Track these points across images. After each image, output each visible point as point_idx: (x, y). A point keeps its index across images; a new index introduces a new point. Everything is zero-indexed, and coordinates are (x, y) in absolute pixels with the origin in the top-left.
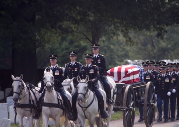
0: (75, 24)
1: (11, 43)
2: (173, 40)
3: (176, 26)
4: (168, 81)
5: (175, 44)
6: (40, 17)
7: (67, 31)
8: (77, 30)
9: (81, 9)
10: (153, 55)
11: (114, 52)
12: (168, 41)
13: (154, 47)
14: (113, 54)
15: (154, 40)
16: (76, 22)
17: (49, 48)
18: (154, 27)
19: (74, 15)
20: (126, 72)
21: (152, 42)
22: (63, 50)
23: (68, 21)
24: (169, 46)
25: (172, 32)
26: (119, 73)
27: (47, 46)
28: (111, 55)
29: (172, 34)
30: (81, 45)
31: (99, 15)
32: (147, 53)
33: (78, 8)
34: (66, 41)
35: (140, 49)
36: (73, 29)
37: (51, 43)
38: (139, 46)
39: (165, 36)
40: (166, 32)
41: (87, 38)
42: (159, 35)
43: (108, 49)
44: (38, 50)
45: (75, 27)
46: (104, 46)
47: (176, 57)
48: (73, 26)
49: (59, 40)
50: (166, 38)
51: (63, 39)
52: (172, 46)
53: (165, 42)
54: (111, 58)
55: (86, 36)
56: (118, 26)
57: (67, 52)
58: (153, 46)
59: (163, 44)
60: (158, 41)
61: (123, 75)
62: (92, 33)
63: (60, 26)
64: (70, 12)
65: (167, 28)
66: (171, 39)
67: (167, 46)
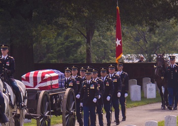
0: (70, 20)
1: (9, 39)
2: (164, 35)
3: (167, 21)
4: (93, 88)
5: (166, 39)
6: (37, 14)
7: (62, 27)
8: (72, 26)
9: (76, 6)
10: (145, 50)
11: (107, 47)
12: (159, 36)
13: (146, 42)
14: (106, 48)
15: (146, 35)
16: (71, 18)
17: (45, 43)
18: (146, 22)
19: (69, 12)
20: (43, 77)
21: (145, 37)
22: (58, 45)
23: (64, 17)
24: (161, 41)
25: (163, 27)
26: (35, 78)
27: (43, 41)
28: (105, 50)
29: (164, 29)
30: (75, 41)
31: (93, 11)
32: (139, 47)
33: (73, 5)
34: (62, 36)
35: (133, 44)
36: (69, 25)
37: (47, 39)
38: (132, 40)
39: (157, 31)
40: (158, 27)
41: (82, 34)
42: (151, 30)
43: (102, 45)
44: (34, 45)
45: (70, 23)
46: (98, 41)
47: (167, 51)
48: (68, 22)
49: (55, 36)
50: (158, 33)
51: (59, 35)
52: (163, 41)
53: (157, 37)
54: (105, 53)
55: (80, 32)
56: (111, 22)
57: (62, 47)
58: (145, 40)
59: (155, 39)
60: (150, 36)
61: (39, 80)
62: (87, 29)
63: (56, 22)
64: (66, 9)
65: (159, 24)
66: (163, 34)
67: (158, 41)
